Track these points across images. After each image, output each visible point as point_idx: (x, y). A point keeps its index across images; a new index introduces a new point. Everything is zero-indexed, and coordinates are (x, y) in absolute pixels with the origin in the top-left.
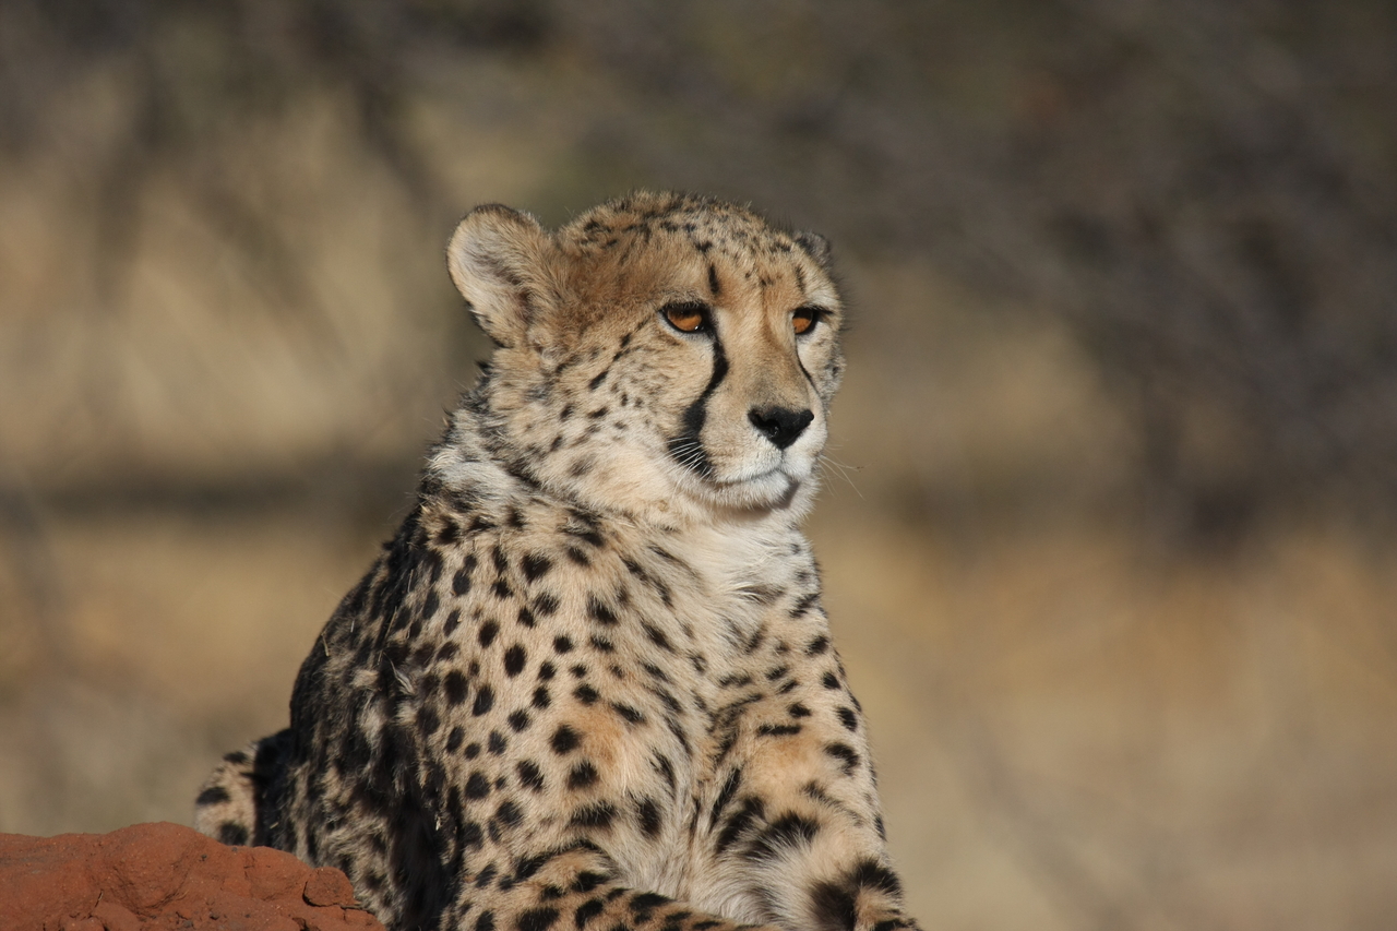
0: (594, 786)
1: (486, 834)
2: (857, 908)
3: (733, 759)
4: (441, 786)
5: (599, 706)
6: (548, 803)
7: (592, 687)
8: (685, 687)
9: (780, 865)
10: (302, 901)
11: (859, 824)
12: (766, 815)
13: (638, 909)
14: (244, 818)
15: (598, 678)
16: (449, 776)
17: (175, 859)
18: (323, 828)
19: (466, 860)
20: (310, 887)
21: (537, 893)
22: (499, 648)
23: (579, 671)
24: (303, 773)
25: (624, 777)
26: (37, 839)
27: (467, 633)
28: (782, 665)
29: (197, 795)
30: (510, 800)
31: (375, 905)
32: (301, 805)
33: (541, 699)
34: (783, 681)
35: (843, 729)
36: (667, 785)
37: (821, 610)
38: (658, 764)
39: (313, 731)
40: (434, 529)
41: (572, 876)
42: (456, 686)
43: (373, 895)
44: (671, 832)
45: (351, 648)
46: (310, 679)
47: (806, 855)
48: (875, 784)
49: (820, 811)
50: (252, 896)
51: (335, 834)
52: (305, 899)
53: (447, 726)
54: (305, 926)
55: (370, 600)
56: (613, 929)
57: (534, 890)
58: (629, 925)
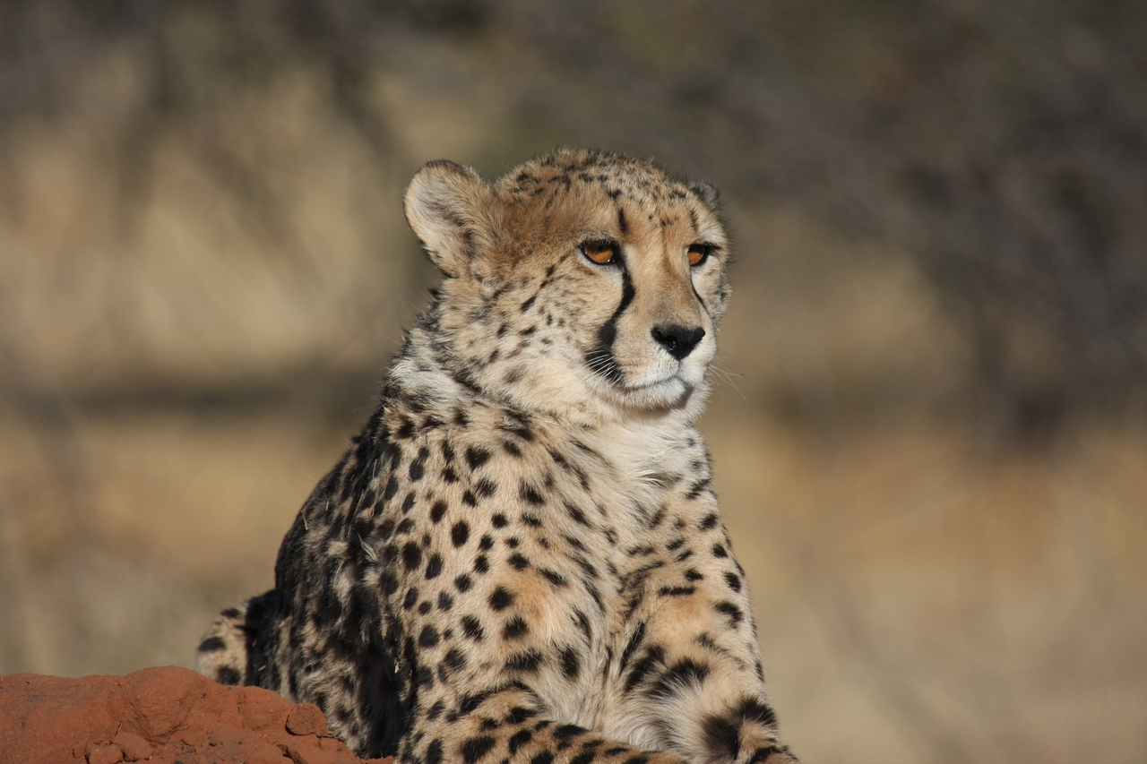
0: (525, 637)
1: (436, 676)
2: (741, 737)
3: (640, 615)
4: (400, 637)
5: (529, 571)
6: (486, 650)
7: (523, 556)
8: (600, 556)
9: (677, 702)
10: (284, 730)
11: (742, 668)
12: (666, 660)
13: (560, 738)
14: (237, 662)
15: (528, 548)
16: (406, 629)
17: (180, 696)
18: (302, 671)
19: (420, 697)
20: (291, 719)
21: (477, 725)
22: (447, 523)
23: (513, 543)
24: (285, 626)
25: (549, 629)
26: (68, 680)
27: (421, 511)
28: (680, 538)
29: (198, 643)
30: (456, 648)
31: (344, 734)
32: (285, 652)
33: (481, 565)
34: (680, 551)
35: (730, 590)
36: (584, 637)
37: (712, 492)
38: (577, 619)
39: (295, 591)
40: (394, 426)
41: (506, 711)
42: (412, 555)
43: (342, 726)
44: (587, 674)
45: (326, 523)
46: (291, 549)
47: (699, 694)
48: (756, 636)
49: (710, 657)
50: (244, 727)
51: (312, 676)
52: (288, 729)
53: (405, 587)
54: (287, 752)
55: (341, 484)
56: (541, 755)
57: (475, 722)
58: (553, 751)
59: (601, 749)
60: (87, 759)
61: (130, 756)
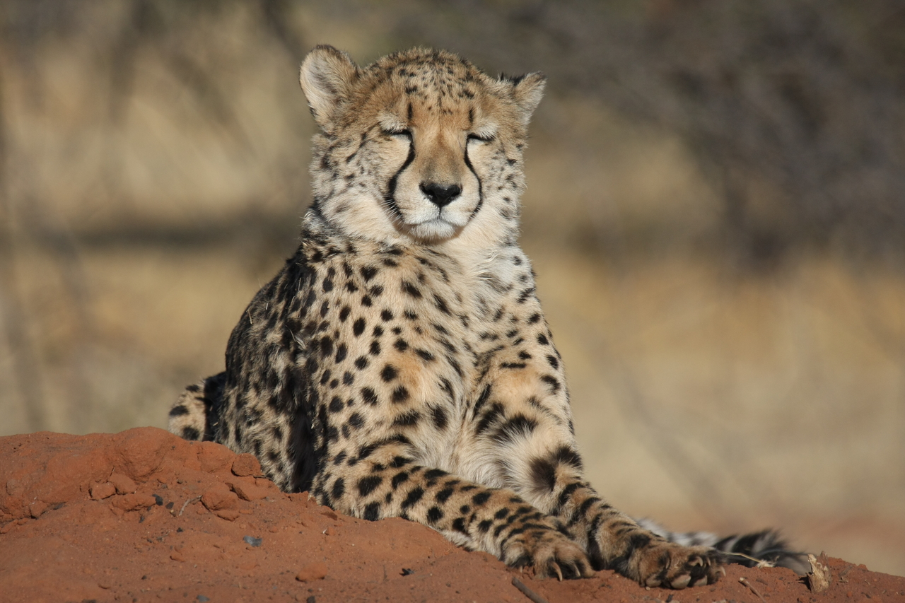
0: (407, 401)
1: (340, 433)
2: (556, 474)
4: (316, 404)
5: (408, 352)
6: (380, 412)
7: (404, 340)
8: (458, 337)
9: (512, 446)
10: (231, 473)
11: (560, 423)
12: (506, 414)
13: (429, 478)
14: (197, 424)
15: (408, 335)
16: (321, 398)
17: (156, 448)
18: (245, 424)
19: (329, 448)
20: (235, 465)
21: (370, 468)
22: (351, 321)
23: (397, 331)
24: (234, 393)
25: (424, 394)
26: (76, 436)
27: (333, 314)
28: (515, 329)
29: (169, 410)
30: (357, 412)
31: (273, 471)
32: (232, 412)
33: (375, 349)
34: (516, 338)
35: (551, 367)
36: (449, 398)
37: (536, 297)
38: (444, 385)
39: (241, 368)
40: (310, 254)
41: (391, 459)
42: (326, 345)
43: (272, 464)
45: (266, 318)
46: (240, 337)
47: (529, 441)
48: (569, 402)
49: (538, 414)
50: (201, 470)
51: (252, 428)
52: (233, 472)
53: (322, 369)
54: (233, 488)
55: (277, 291)
56: (414, 490)
57: (368, 465)
58: (424, 487)
59: (458, 486)
60: (90, 493)
61: (121, 491)
